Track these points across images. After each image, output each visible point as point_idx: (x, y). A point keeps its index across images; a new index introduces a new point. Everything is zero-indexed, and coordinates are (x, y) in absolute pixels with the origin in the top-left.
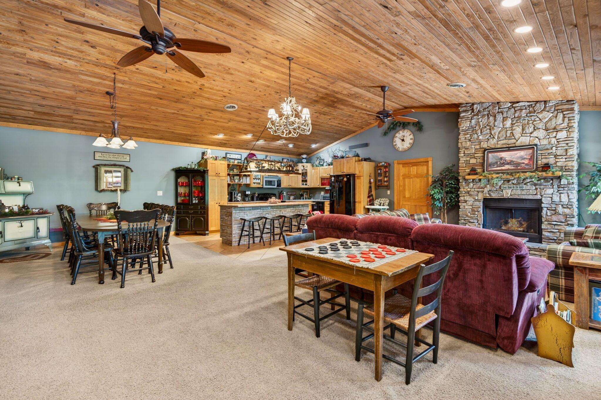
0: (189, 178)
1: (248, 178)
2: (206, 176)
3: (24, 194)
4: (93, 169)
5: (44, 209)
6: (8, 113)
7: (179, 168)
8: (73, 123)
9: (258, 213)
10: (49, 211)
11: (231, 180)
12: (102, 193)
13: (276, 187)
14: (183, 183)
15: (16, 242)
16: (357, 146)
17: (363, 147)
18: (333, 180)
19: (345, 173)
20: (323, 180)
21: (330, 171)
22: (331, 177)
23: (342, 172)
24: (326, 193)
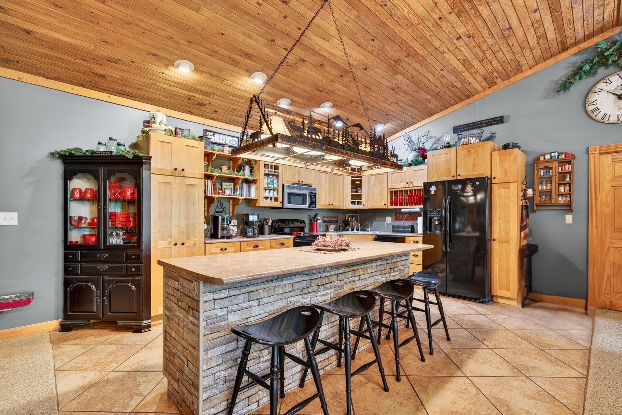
0: (97, 178)
1: (253, 188)
2: (145, 173)
7: (69, 151)
9: (297, 286)
11: (215, 188)
13: (306, 206)
16: (475, 125)
17: (492, 125)
18: (433, 193)
19: (462, 176)
20: (395, 196)
21: (412, 176)
22: (427, 185)
23: (452, 176)
24: (396, 220)
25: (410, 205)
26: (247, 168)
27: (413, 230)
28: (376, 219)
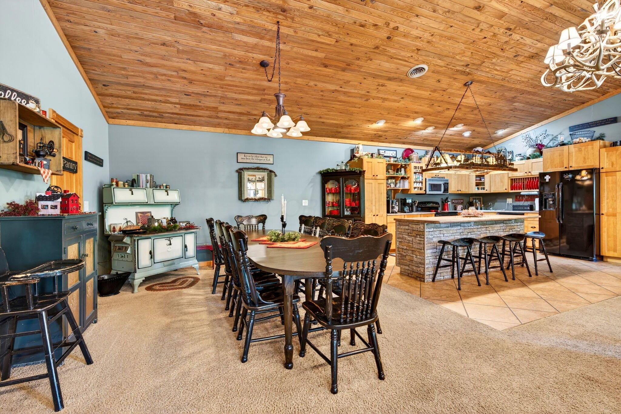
1: (407, 183)
2: (362, 179)
3: (171, 204)
4: (237, 174)
5: (191, 223)
6: (156, 109)
7: (327, 170)
8: (218, 117)
10: (196, 225)
12: (246, 204)
13: (441, 192)
14: (331, 190)
15: (166, 263)
16: (590, 125)
17: (605, 124)
18: (547, 180)
19: (574, 167)
20: (515, 183)
21: (530, 167)
22: (542, 175)
23: (565, 167)
24: (516, 201)
25: (528, 189)
26: (403, 169)
27: (532, 208)
28: (498, 200)
